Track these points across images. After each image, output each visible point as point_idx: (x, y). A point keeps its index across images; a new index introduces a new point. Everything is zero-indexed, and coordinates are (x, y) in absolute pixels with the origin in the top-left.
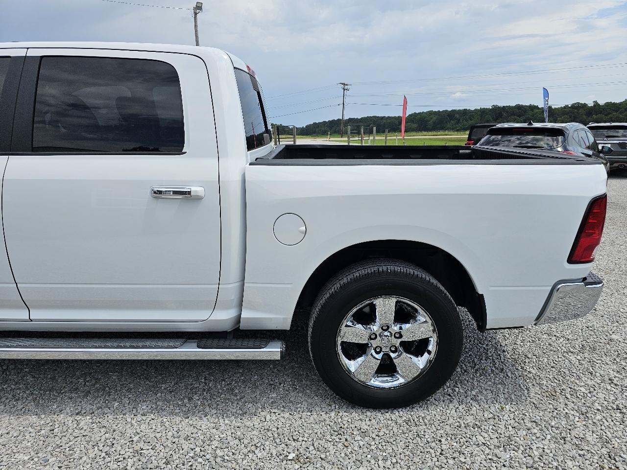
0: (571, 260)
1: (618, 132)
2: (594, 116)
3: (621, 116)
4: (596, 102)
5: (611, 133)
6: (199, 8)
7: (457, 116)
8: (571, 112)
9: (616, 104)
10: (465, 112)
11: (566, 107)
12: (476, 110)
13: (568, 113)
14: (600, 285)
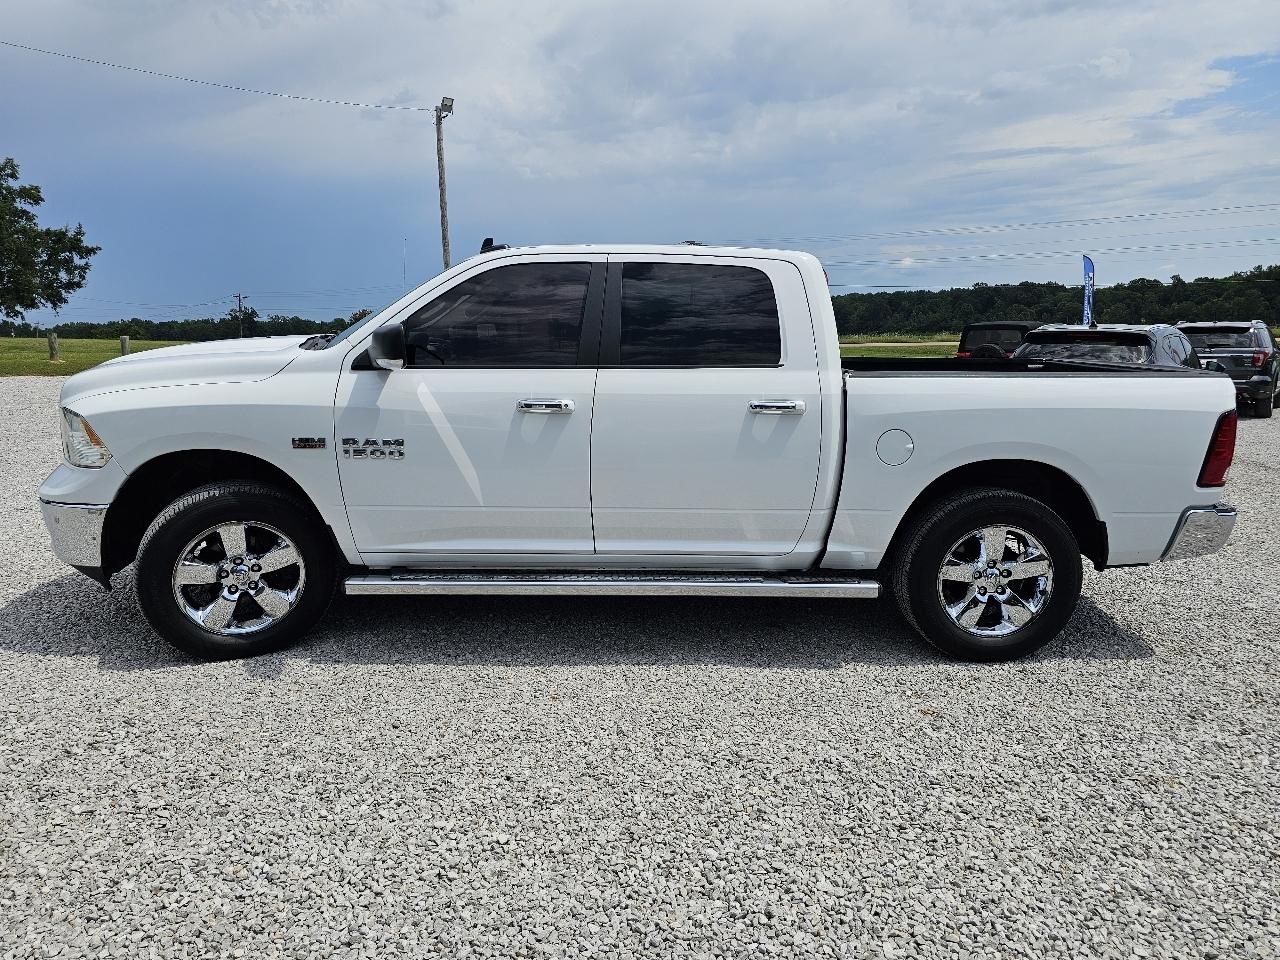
0: (1201, 483)
1: (1228, 337)
2: (1174, 304)
3: (1227, 305)
4: (1176, 278)
5: (1216, 339)
6: (446, 107)
7: (905, 304)
8: (1130, 298)
9: (1217, 281)
10: (922, 297)
11: (1119, 287)
12: (943, 292)
13: (1124, 299)
14: (1233, 513)
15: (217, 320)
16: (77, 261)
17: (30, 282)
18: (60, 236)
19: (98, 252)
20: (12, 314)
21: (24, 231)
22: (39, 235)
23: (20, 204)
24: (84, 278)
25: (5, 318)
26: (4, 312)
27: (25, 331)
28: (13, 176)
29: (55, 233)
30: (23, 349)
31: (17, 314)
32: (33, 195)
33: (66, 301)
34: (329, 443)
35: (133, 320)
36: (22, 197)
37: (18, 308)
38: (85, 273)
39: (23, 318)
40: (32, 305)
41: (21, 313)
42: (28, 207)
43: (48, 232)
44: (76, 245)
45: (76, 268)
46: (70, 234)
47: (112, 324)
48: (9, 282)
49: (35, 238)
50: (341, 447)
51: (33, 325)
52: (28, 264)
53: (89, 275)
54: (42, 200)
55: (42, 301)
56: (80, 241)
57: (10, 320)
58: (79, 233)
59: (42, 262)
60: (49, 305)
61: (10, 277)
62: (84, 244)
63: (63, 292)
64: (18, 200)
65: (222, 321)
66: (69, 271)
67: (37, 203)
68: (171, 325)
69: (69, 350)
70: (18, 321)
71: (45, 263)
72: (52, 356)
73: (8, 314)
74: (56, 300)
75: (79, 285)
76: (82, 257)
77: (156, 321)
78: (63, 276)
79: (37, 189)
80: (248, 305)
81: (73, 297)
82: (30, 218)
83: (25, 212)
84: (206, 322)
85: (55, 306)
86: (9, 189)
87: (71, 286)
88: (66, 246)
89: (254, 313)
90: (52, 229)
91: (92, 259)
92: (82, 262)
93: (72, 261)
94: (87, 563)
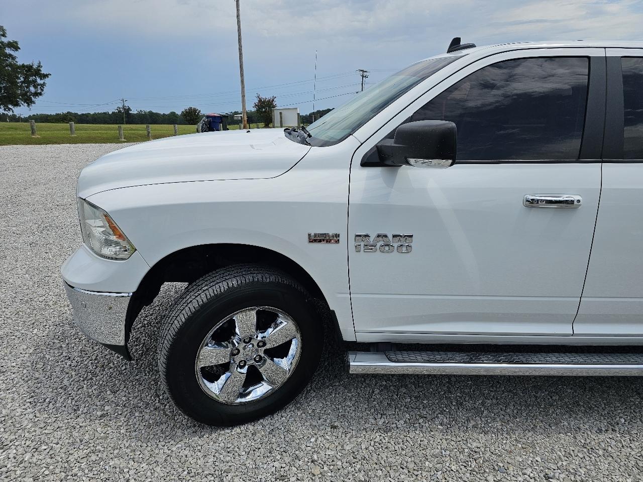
15: (110, 113)
16: (39, 81)
17: (16, 93)
18: (29, 68)
19: (49, 76)
20: (7, 110)
21: (10, 65)
22: (19, 67)
23: (8, 51)
24: (43, 91)
25: (4, 112)
26: (3, 108)
27: (14, 119)
28: (4, 35)
29: (27, 66)
30: (16, 129)
31: (9, 109)
32: (14, 46)
33: (34, 103)
34: (342, 239)
35: (68, 112)
36: (9, 47)
37: (10, 106)
38: (43, 88)
39: (13, 112)
40: (16, 104)
41: (12, 109)
42: (12, 53)
43: (23, 66)
44: (37, 72)
45: (38, 85)
46: (35, 67)
47: (57, 115)
48: (5, 92)
49: (17, 69)
50: (352, 243)
51: (18, 115)
52: (14, 83)
53: (45, 89)
54: (19, 48)
55: (23, 103)
56: (40, 70)
57: (6, 112)
58: (39, 66)
59: (21, 82)
60: (26, 104)
61: (5, 90)
62: (42, 72)
63: (33, 98)
64: (7, 48)
65: (113, 113)
66: (35, 87)
67: (17, 50)
68: (87, 115)
69: (41, 129)
70: (10, 113)
71: (22, 82)
72: (33, 133)
73: (5, 110)
74: (29, 102)
75: (40, 94)
76: (41, 79)
77: (79, 113)
78: (32, 89)
79: (16, 43)
80: (126, 104)
81: (37, 100)
82: (14, 58)
83: (10, 55)
84: (105, 113)
85: (28, 105)
86: (2, 43)
87: (37, 94)
88: (33, 73)
89: (129, 109)
90: (25, 64)
91: (47, 80)
92: (42, 82)
93: (36, 82)
94: (113, 342)
